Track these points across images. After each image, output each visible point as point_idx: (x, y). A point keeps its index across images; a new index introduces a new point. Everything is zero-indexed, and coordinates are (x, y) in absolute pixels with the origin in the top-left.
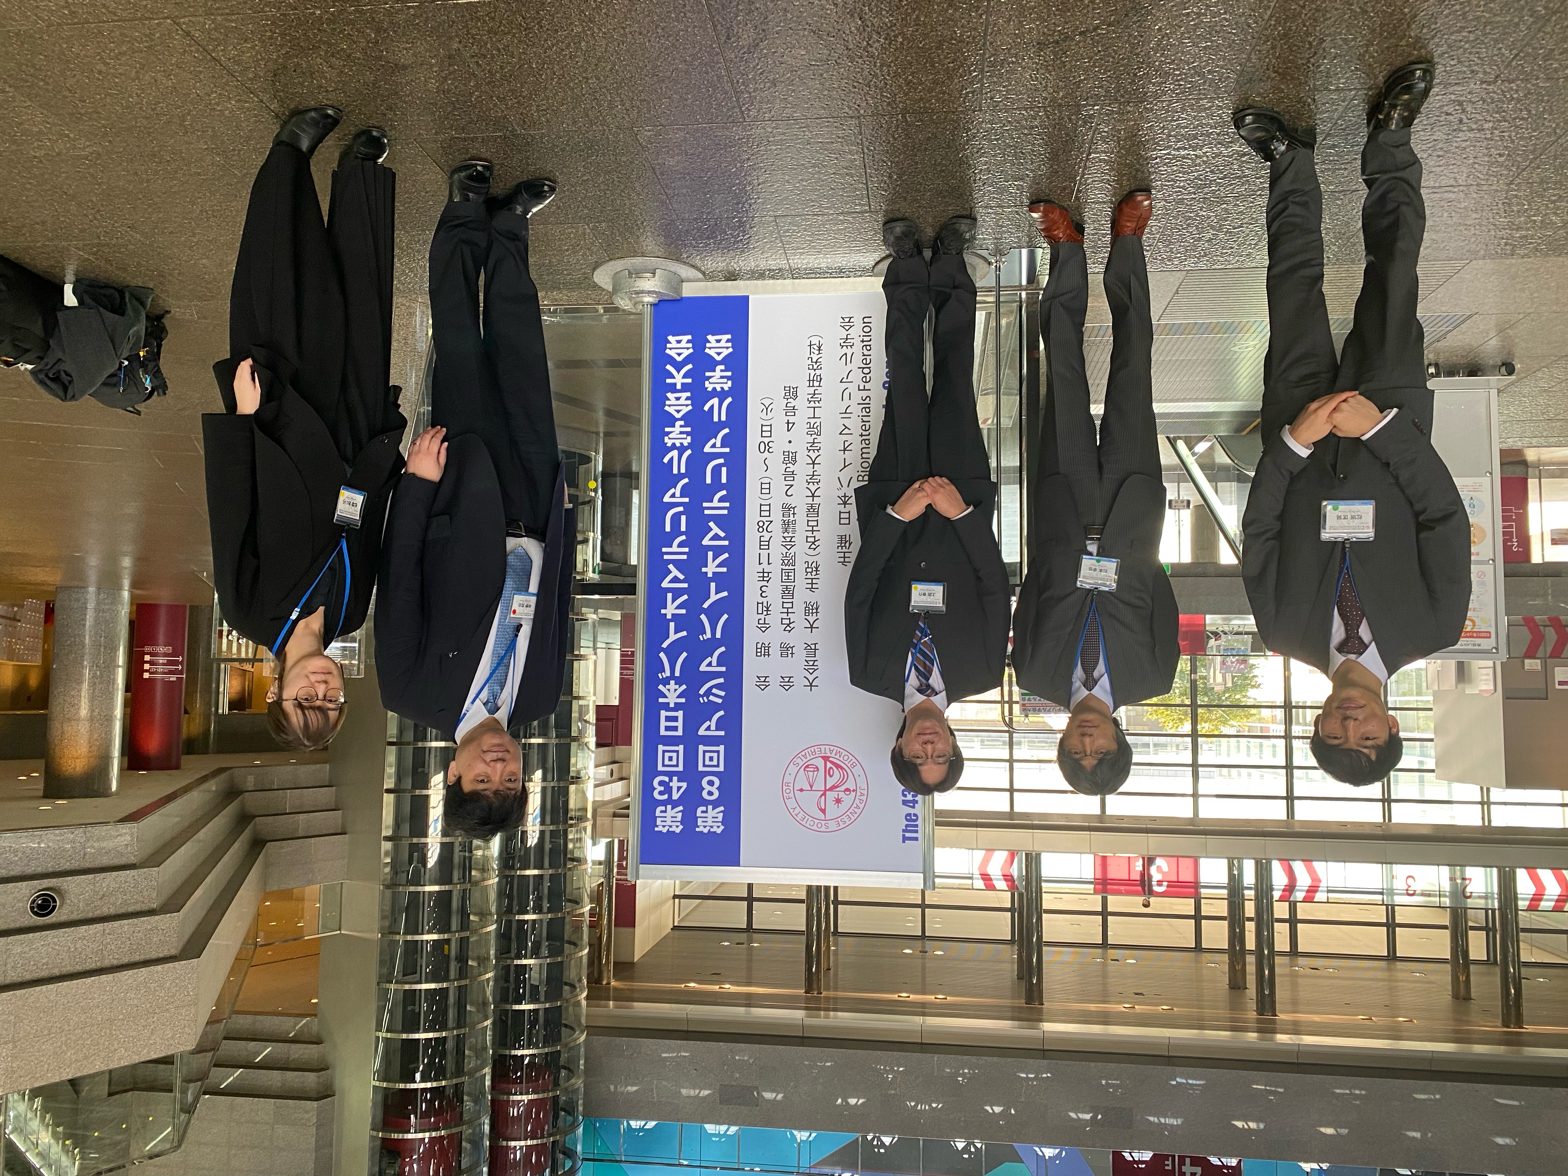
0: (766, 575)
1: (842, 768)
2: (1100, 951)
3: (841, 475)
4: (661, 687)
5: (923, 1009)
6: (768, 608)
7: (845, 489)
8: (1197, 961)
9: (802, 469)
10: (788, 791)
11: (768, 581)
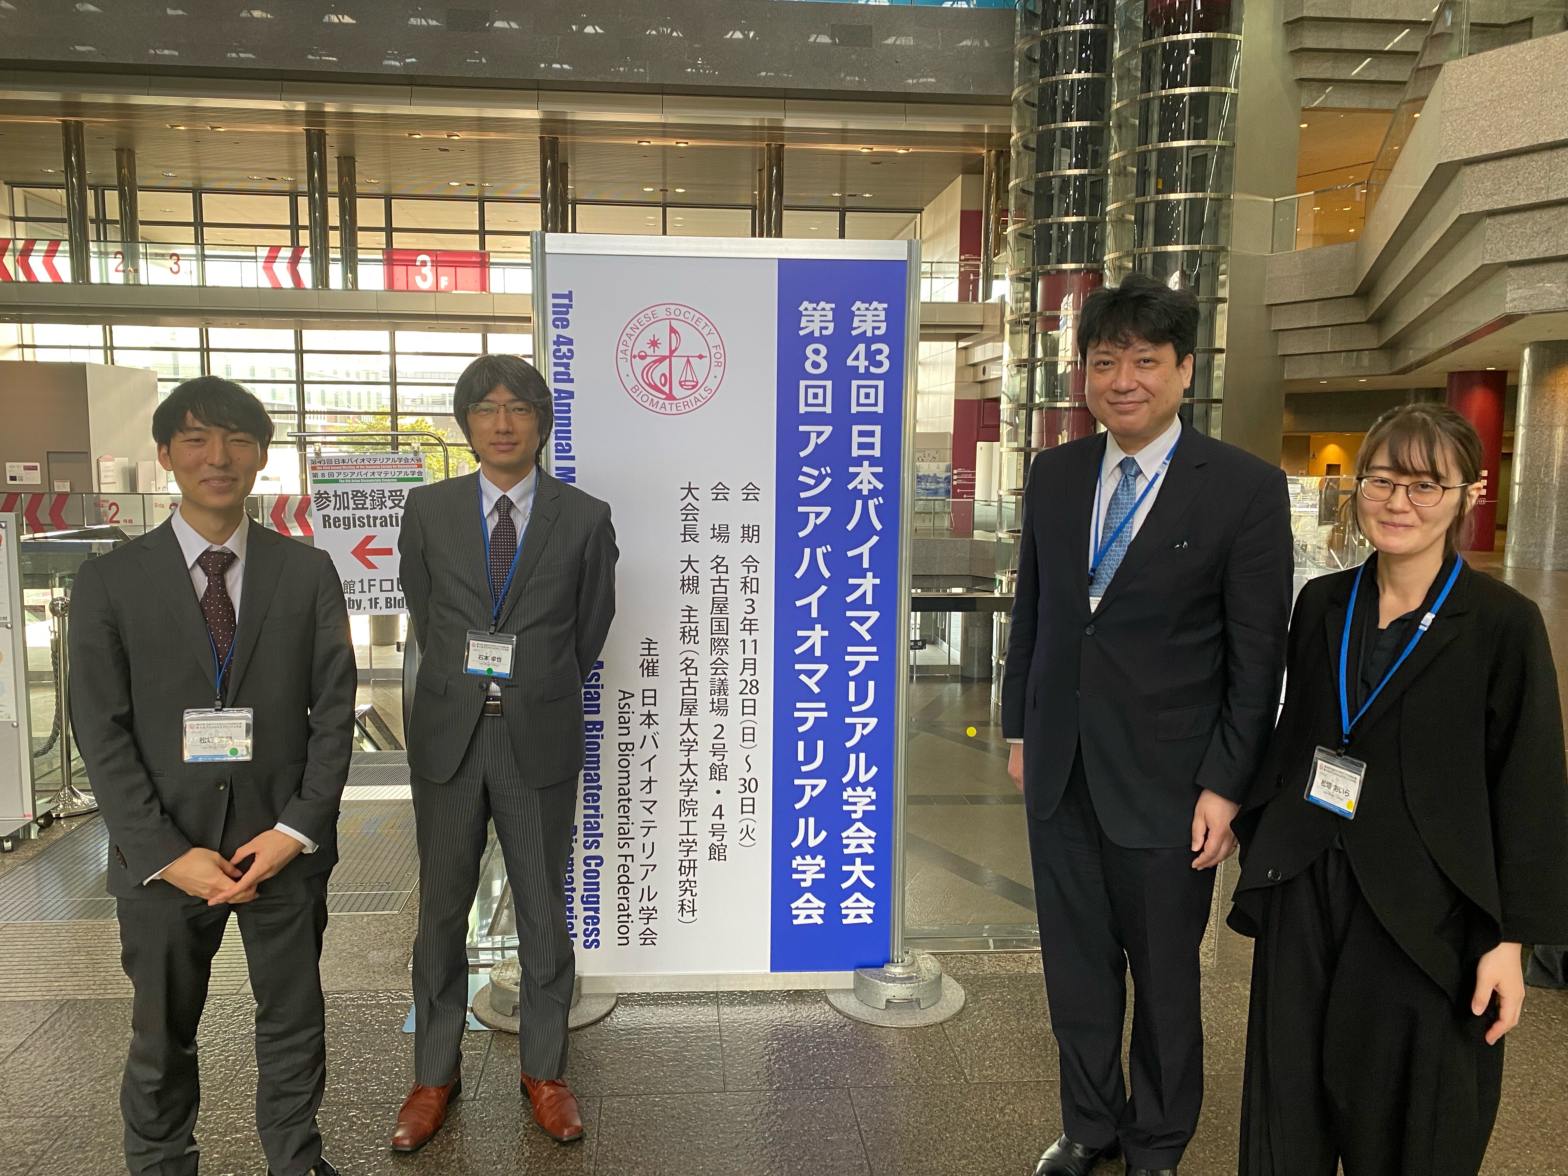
0: (748, 627)
1: (649, 385)
2: (487, 194)
3: (655, 751)
4: (880, 486)
5: (664, 130)
6: (745, 586)
7: (649, 733)
8: (389, 185)
9: (703, 758)
10: (718, 356)
11: (745, 619)
